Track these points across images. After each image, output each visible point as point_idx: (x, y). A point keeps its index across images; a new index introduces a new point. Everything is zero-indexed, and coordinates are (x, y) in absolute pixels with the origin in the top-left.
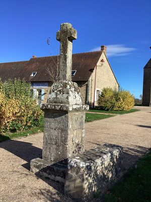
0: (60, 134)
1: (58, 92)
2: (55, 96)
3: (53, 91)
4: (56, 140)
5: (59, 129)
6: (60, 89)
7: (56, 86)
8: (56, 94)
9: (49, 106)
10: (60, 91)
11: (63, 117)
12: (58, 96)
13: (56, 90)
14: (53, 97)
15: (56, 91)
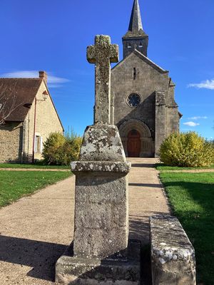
0: (110, 211)
1: (101, 143)
2: (95, 150)
3: (90, 141)
4: (102, 220)
5: (108, 201)
6: (104, 137)
7: (94, 132)
8: (97, 145)
9: (91, 166)
10: (104, 141)
11: (116, 182)
12: (101, 149)
13: (96, 139)
14: (90, 150)
15: (95, 141)
